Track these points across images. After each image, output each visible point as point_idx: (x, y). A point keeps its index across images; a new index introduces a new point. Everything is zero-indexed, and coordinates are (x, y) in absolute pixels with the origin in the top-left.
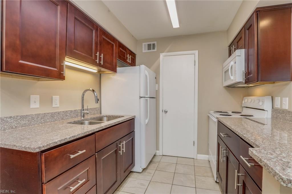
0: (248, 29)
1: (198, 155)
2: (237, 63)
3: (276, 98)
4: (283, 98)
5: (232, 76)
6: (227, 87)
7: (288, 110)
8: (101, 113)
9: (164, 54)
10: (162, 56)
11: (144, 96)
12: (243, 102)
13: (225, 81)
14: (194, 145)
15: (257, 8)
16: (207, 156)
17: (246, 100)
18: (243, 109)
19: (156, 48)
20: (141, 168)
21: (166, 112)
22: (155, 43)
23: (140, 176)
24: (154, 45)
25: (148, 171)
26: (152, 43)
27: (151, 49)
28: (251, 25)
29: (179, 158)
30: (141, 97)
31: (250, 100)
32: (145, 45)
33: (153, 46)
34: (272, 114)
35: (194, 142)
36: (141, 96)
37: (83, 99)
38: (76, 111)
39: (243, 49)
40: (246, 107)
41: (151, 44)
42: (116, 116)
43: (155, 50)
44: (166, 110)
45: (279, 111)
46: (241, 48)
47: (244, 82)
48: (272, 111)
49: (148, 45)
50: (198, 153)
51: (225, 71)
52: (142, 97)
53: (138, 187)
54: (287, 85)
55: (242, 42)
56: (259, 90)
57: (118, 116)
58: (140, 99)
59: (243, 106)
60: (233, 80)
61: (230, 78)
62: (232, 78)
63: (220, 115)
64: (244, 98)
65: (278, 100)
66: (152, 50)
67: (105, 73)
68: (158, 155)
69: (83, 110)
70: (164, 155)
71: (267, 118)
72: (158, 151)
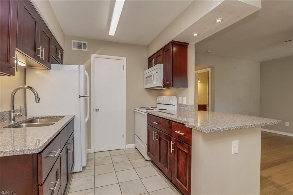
0: (166, 52)
1: (126, 145)
2: (158, 73)
3: (179, 97)
4: (184, 98)
5: (154, 81)
6: (147, 89)
7: (187, 104)
8: (26, 116)
9: (95, 55)
10: (93, 56)
11: (84, 96)
12: (158, 100)
13: (146, 84)
14: (123, 137)
15: (173, 41)
16: (134, 145)
17: (160, 99)
18: (157, 105)
19: (87, 48)
20: (81, 167)
21: (97, 110)
22: (86, 43)
23: (81, 175)
24: (85, 44)
25: (87, 168)
26: (83, 42)
27: (81, 48)
28: (168, 50)
29: (110, 151)
30: (80, 97)
31: (163, 99)
32: (74, 43)
33: (83, 46)
34: (177, 107)
35: (123, 134)
36: (81, 95)
37: (14, 98)
38: (2, 113)
39: (161, 64)
40: (159, 104)
41: (81, 43)
42: (52, 117)
43: (86, 50)
44: (97, 109)
45: (181, 105)
46: (160, 63)
47: (163, 86)
48: (177, 106)
49: (78, 43)
50: (126, 144)
51: (146, 77)
52: (82, 97)
53: (85, 184)
54: (185, 89)
55: (161, 58)
56: (168, 92)
57: (54, 117)
58: (80, 98)
59: (157, 103)
60: (154, 84)
61: (152, 83)
62: (154, 83)
63: (147, 110)
64: (158, 97)
65: (180, 98)
66: (82, 50)
67: (34, 68)
68: (90, 153)
69: (14, 111)
70: (95, 152)
71: (175, 110)
72: (89, 150)
